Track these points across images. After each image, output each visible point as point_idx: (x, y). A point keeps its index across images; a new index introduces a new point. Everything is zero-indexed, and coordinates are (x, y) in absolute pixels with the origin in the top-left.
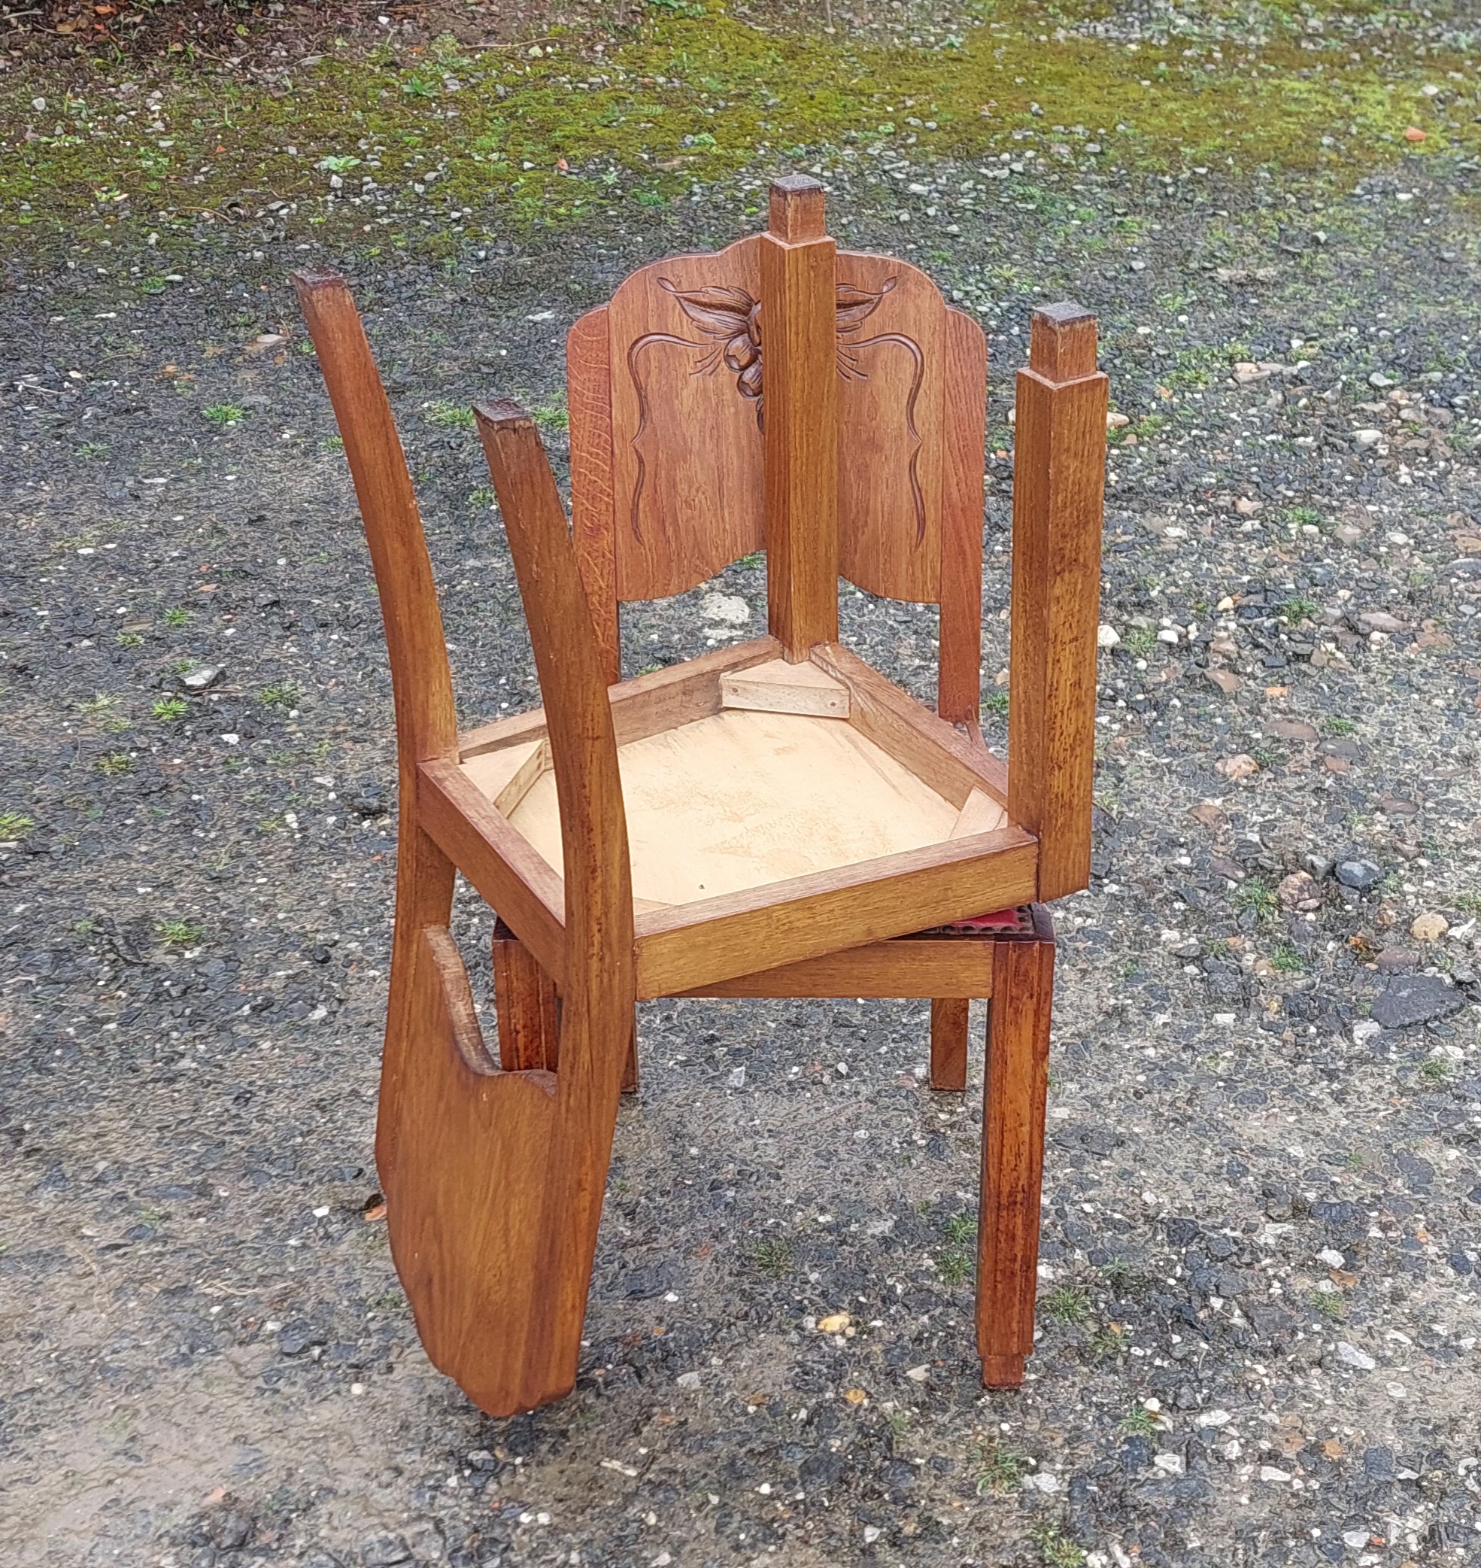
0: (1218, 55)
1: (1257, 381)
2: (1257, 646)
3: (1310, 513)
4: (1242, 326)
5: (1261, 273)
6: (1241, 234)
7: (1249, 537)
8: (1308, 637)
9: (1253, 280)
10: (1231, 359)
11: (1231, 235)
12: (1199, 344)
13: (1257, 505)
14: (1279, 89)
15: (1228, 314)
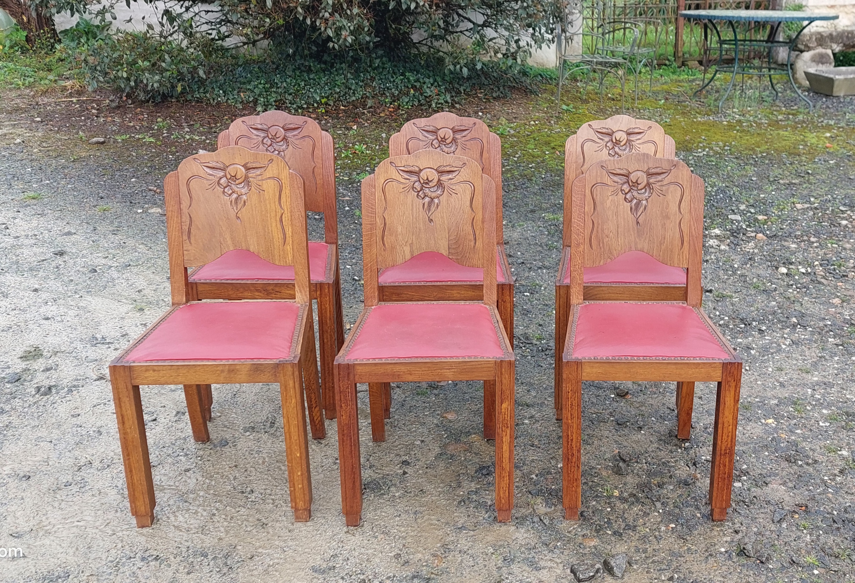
0: (755, 125)
1: (804, 209)
2: (831, 273)
3: (834, 241)
4: (793, 195)
5: (793, 181)
6: (783, 171)
7: (816, 247)
8: (845, 271)
9: (792, 183)
10: (793, 203)
11: (780, 171)
12: (782, 199)
13: (816, 239)
14: (779, 134)
15: (788, 192)
